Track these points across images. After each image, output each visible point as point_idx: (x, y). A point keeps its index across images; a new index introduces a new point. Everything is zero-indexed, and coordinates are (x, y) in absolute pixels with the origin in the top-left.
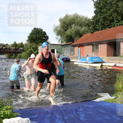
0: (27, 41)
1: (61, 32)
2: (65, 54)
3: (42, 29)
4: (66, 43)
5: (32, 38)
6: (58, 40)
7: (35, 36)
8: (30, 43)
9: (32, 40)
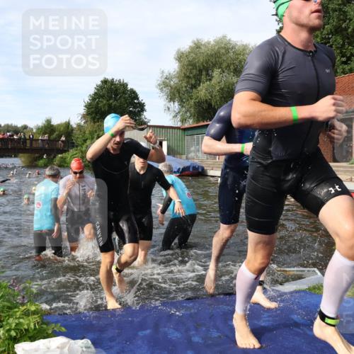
0: (84, 116)
1: (179, 93)
2: (192, 155)
3: (125, 82)
4: (194, 122)
5: (97, 107)
6: (173, 114)
7: (105, 102)
8: (92, 124)
9: (96, 114)
